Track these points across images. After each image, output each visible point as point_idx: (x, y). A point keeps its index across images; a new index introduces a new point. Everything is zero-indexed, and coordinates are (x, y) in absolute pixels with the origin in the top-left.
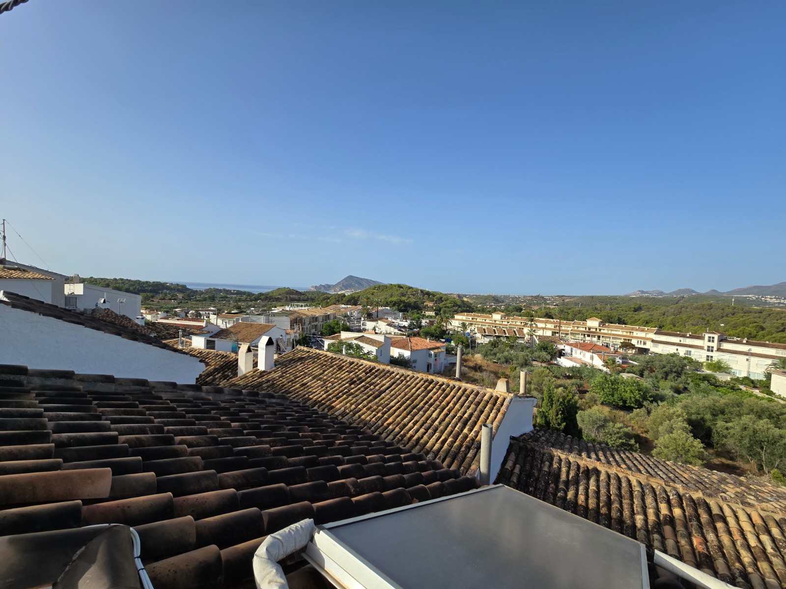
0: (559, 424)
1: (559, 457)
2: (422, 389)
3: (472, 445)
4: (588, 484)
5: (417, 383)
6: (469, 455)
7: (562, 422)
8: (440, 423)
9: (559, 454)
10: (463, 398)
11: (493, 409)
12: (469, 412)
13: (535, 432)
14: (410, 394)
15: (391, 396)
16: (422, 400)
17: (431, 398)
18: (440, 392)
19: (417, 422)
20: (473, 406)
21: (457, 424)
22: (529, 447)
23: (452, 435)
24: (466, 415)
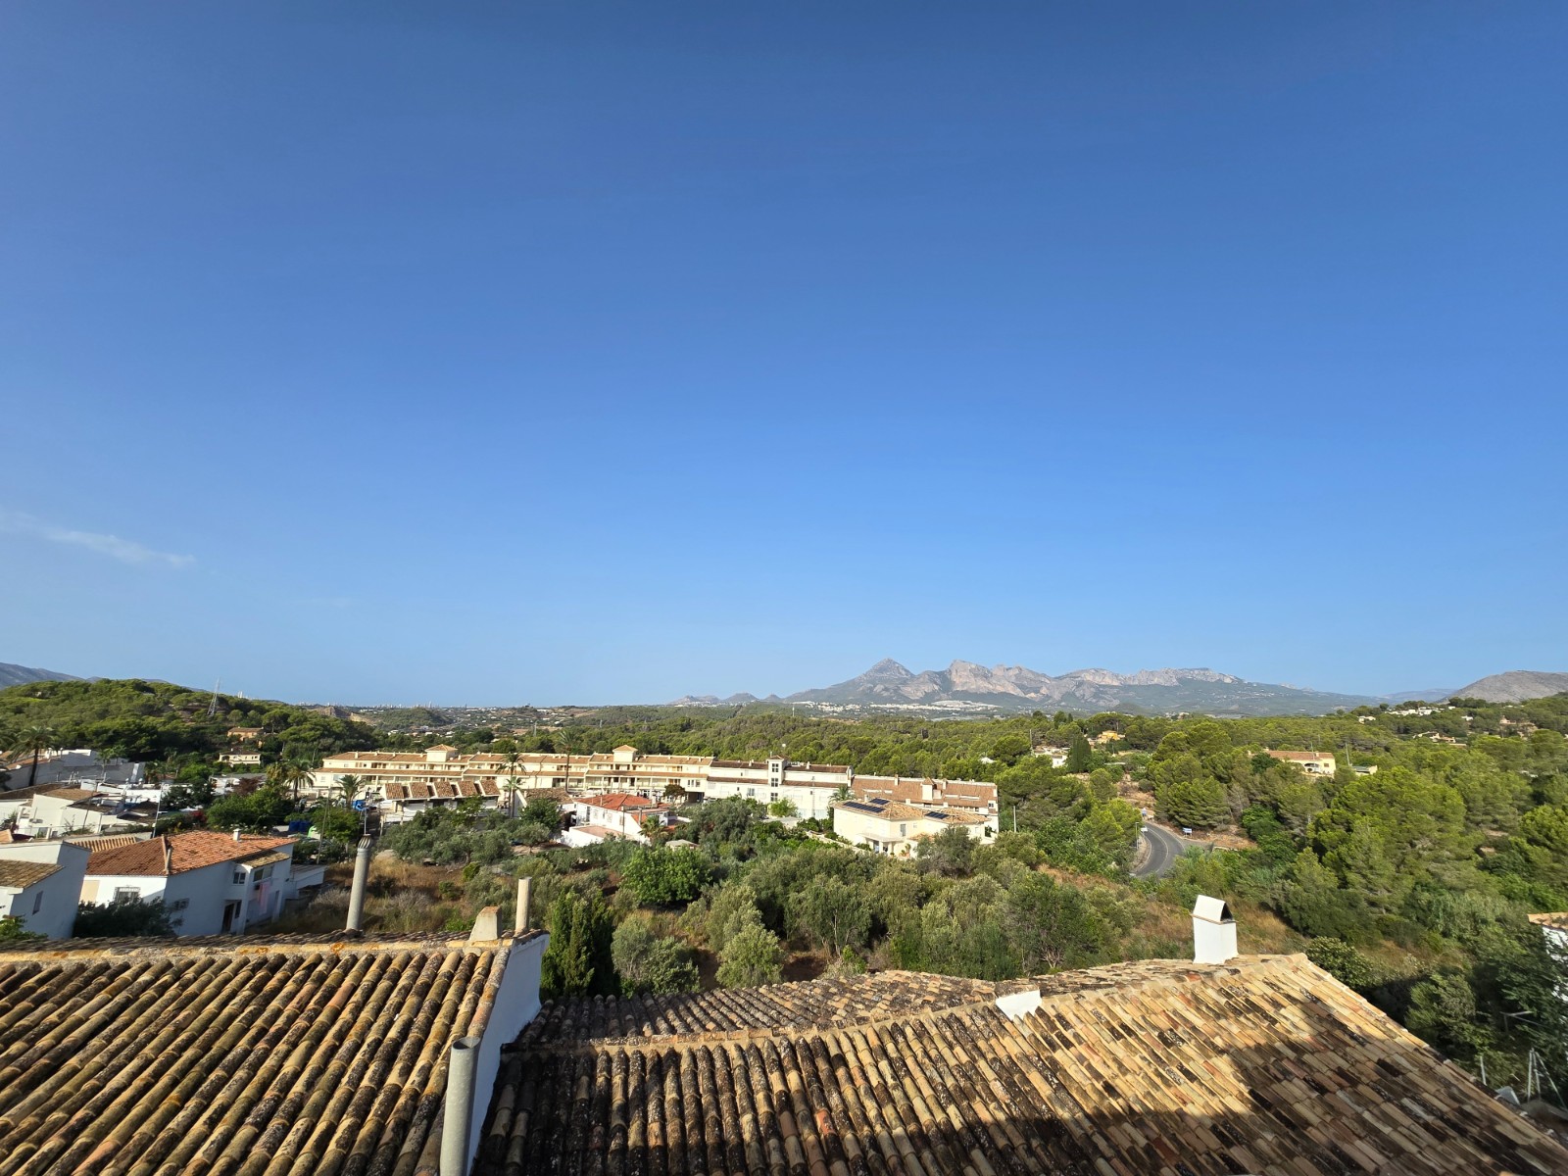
0: (582, 976)
1: (607, 1054)
2: (245, 992)
3: (414, 1113)
4: (662, 1093)
5: (227, 981)
6: (407, 1147)
7: (587, 969)
8: (310, 1085)
9: (607, 1048)
10: (383, 984)
11: (465, 991)
12: (400, 1020)
13: (547, 1012)
14: (195, 1024)
15: (113, 1055)
16: (245, 1031)
17: (278, 1013)
18: (308, 987)
19: (223, 1109)
20: (411, 1000)
21: (366, 1067)
22: (544, 1055)
23: (350, 1109)
24: (393, 1033)
